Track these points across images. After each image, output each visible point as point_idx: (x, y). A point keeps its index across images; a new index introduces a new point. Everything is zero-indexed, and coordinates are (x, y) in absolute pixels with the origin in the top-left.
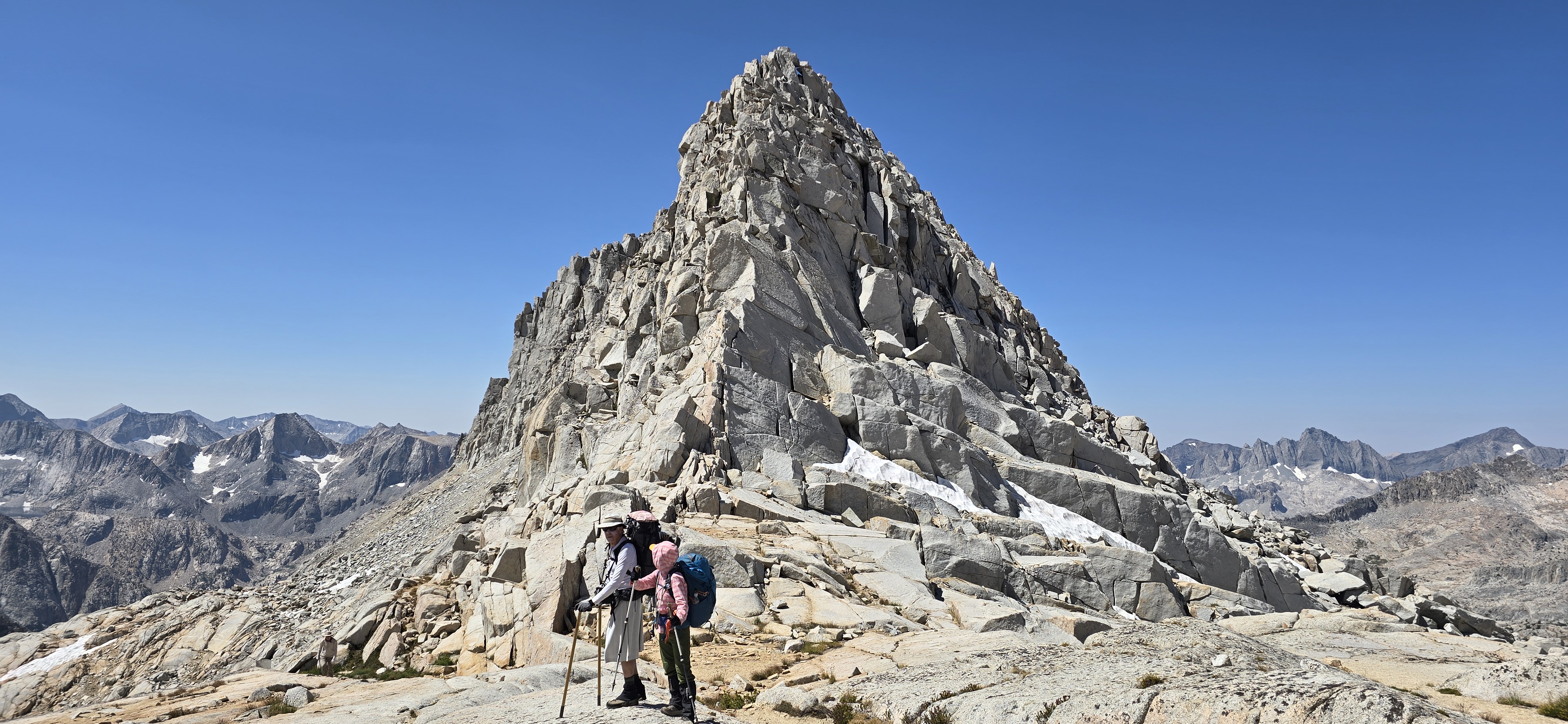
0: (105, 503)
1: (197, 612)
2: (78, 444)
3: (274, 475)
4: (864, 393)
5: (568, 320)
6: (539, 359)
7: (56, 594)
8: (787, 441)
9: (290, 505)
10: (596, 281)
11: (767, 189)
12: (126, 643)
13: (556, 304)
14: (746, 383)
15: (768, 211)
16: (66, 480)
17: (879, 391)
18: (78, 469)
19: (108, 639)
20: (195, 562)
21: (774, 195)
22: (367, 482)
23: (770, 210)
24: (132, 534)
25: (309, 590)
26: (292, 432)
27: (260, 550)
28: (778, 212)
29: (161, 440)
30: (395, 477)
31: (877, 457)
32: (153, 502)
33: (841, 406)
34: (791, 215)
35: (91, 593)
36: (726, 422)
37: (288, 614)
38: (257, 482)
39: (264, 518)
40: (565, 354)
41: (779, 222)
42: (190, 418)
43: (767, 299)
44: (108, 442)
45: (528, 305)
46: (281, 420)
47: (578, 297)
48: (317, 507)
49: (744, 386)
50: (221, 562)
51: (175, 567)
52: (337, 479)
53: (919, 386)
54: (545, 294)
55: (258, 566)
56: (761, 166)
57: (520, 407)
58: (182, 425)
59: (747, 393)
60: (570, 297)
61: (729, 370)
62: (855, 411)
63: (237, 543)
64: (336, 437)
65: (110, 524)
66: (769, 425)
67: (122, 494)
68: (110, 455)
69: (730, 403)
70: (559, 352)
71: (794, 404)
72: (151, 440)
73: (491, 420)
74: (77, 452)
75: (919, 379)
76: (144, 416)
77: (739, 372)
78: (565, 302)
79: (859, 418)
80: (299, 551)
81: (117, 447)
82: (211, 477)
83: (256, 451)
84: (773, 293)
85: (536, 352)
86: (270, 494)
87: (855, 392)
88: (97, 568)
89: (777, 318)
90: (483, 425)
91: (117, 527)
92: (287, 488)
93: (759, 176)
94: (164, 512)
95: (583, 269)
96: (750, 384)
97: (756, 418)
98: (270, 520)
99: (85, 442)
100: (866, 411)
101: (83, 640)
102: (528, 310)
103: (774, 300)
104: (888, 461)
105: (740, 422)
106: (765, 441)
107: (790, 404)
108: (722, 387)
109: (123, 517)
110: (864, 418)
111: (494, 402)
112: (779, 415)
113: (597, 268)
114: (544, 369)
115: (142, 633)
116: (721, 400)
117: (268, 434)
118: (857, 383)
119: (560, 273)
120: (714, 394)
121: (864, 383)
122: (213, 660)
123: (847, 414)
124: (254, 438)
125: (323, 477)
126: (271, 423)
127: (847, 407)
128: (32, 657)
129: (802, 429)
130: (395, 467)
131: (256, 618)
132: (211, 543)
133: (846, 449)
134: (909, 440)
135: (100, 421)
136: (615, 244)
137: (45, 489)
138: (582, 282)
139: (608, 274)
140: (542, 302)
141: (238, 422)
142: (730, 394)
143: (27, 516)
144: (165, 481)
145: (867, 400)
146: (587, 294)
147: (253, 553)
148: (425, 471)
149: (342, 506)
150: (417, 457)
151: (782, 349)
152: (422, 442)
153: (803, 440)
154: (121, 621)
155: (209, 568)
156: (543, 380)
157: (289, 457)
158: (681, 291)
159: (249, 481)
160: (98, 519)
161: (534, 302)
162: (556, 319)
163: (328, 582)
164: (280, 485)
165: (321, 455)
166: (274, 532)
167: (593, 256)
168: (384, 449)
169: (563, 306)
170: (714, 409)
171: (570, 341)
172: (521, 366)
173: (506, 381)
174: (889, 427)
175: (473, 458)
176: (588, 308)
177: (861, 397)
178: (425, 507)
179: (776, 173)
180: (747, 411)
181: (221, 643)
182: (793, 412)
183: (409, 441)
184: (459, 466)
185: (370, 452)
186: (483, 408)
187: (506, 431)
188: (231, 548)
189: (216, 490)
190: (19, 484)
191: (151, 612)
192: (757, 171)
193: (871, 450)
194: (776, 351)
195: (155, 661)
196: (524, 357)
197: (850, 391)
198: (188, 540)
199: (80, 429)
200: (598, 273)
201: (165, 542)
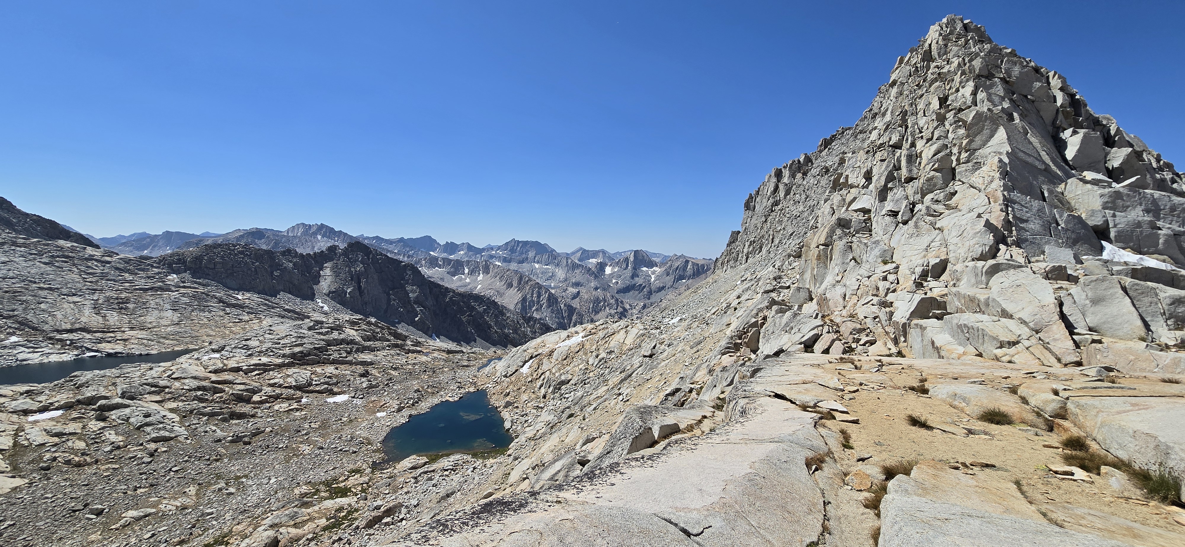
0: (577, 284)
1: (620, 328)
2: (567, 262)
3: (634, 276)
4: (1114, 208)
5: (771, 200)
6: (757, 220)
7: (563, 318)
8: (1060, 241)
9: (641, 288)
10: (786, 180)
11: (992, 86)
12: (596, 337)
13: (765, 193)
14: (1023, 203)
15: (996, 99)
16: (564, 276)
17: (1128, 207)
18: (568, 271)
19: (589, 335)
20: (607, 309)
21: (998, 89)
22: (671, 278)
23: (997, 98)
24: (586, 297)
25: (660, 322)
26: (641, 258)
27: (630, 306)
28: (1003, 99)
29: (593, 261)
30: (681, 278)
31: (1130, 253)
32: (592, 285)
33: (1093, 218)
34: (1012, 101)
35: (574, 318)
36: (1014, 228)
37: (653, 331)
38: (628, 278)
39: (631, 293)
40: (771, 217)
41: (1006, 105)
42: (604, 252)
43: (1018, 151)
44: (577, 261)
45: (751, 194)
46: (636, 252)
47: (776, 188)
48: (650, 289)
49: (1022, 205)
50: (616, 309)
51: (601, 310)
52: (658, 278)
53: (1160, 203)
54: (759, 189)
55: (630, 312)
56: (985, 73)
57: (747, 244)
58: (601, 255)
59: (1025, 209)
60: (772, 189)
61: (1010, 195)
62: (1107, 222)
63: (622, 302)
64: (657, 260)
65: (579, 292)
66: (1045, 230)
67: (582, 281)
68: (578, 266)
69: (1014, 217)
70: (767, 217)
71: (1061, 216)
72: (591, 260)
73: (733, 250)
74: (567, 265)
75: (1160, 199)
76: (588, 251)
77: (1016, 195)
78: (769, 192)
79: (1111, 225)
80: (644, 307)
81: (580, 263)
82: (612, 275)
83: (627, 266)
84: (1020, 147)
85: (755, 217)
86: (633, 283)
87: (1104, 208)
88: (576, 308)
89: (1027, 163)
90: (729, 253)
91: (581, 294)
92: (639, 281)
93: (983, 79)
94: (596, 289)
95: (779, 174)
96: (1026, 203)
97: (1034, 225)
98: (633, 294)
99: (570, 261)
100: (1117, 221)
101: (581, 335)
102: (751, 197)
103: (1022, 151)
104: (1141, 256)
105: (1023, 228)
106: (1044, 241)
107: (1057, 216)
108: (1007, 206)
109: (583, 290)
110: (1115, 226)
111: (734, 242)
112: (1051, 224)
113: (786, 173)
114: (759, 225)
115: (601, 334)
116: (1008, 214)
117: (632, 259)
118: (1107, 202)
119: (767, 177)
120: (1002, 210)
121: (1113, 202)
122: (627, 347)
123: (1099, 224)
124: (627, 260)
125: (653, 276)
126: (633, 254)
127: (1099, 219)
128: (565, 340)
129: (1069, 234)
130: (681, 273)
131: (641, 332)
132: (612, 301)
133: (1102, 249)
134: (1161, 241)
135: (573, 253)
136: (796, 159)
137: (558, 279)
138: (779, 181)
139: (793, 176)
140: (758, 193)
141: (620, 254)
142: (1013, 210)
143: (552, 288)
144: (596, 277)
145: (1117, 213)
146: (781, 187)
147: (627, 307)
148: (694, 275)
149: (661, 289)
150: (690, 269)
151: (1035, 182)
152: (692, 262)
153: (1071, 240)
154: (593, 329)
155: (613, 312)
156: (759, 231)
157: (639, 268)
158: (934, 155)
159: (625, 277)
160: (574, 290)
161: (753, 193)
162: (765, 200)
163: (667, 320)
164: (636, 279)
165: (652, 268)
166: (635, 298)
167: (784, 167)
168: (677, 265)
169: (769, 194)
170: (1003, 220)
171: (772, 211)
172: (748, 224)
173: (739, 232)
174: (1141, 232)
175: (725, 268)
176: (782, 194)
177: (1112, 212)
178: (704, 289)
179: (997, 75)
180: (1026, 221)
181: (629, 341)
182: (1060, 222)
183: (687, 262)
184: (718, 272)
185: (671, 266)
186: (728, 245)
187: (740, 256)
188: (620, 304)
189: (614, 281)
190: (550, 277)
191: (603, 326)
192: (982, 76)
193: (1124, 249)
194: (1031, 184)
195: (607, 345)
196: (749, 220)
197: (1100, 208)
198: (605, 301)
199: (567, 256)
200: (787, 175)
201: (597, 301)
